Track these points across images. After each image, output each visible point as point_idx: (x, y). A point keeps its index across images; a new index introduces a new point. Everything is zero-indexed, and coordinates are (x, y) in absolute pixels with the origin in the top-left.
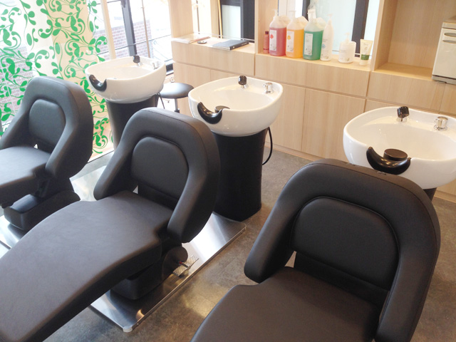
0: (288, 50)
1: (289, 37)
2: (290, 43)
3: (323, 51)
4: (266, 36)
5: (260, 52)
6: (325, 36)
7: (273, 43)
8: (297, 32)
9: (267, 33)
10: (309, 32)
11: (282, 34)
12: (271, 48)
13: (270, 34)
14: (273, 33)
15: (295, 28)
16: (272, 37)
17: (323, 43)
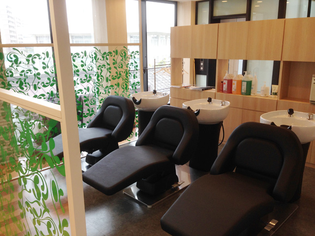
0: (233, 90)
1: (234, 84)
2: (234, 87)
3: (252, 91)
4: (222, 84)
5: (218, 91)
6: (253, 83)
7: (225, 87)
8: (238, 82)
9: (222, 82)
10: (244, 81)
11: (230, 82)
12: (224, 89)
13: (224, 82)
14: (226, 82)
15: (237, 79)
16: (225, 83)
17: (252, 87)
